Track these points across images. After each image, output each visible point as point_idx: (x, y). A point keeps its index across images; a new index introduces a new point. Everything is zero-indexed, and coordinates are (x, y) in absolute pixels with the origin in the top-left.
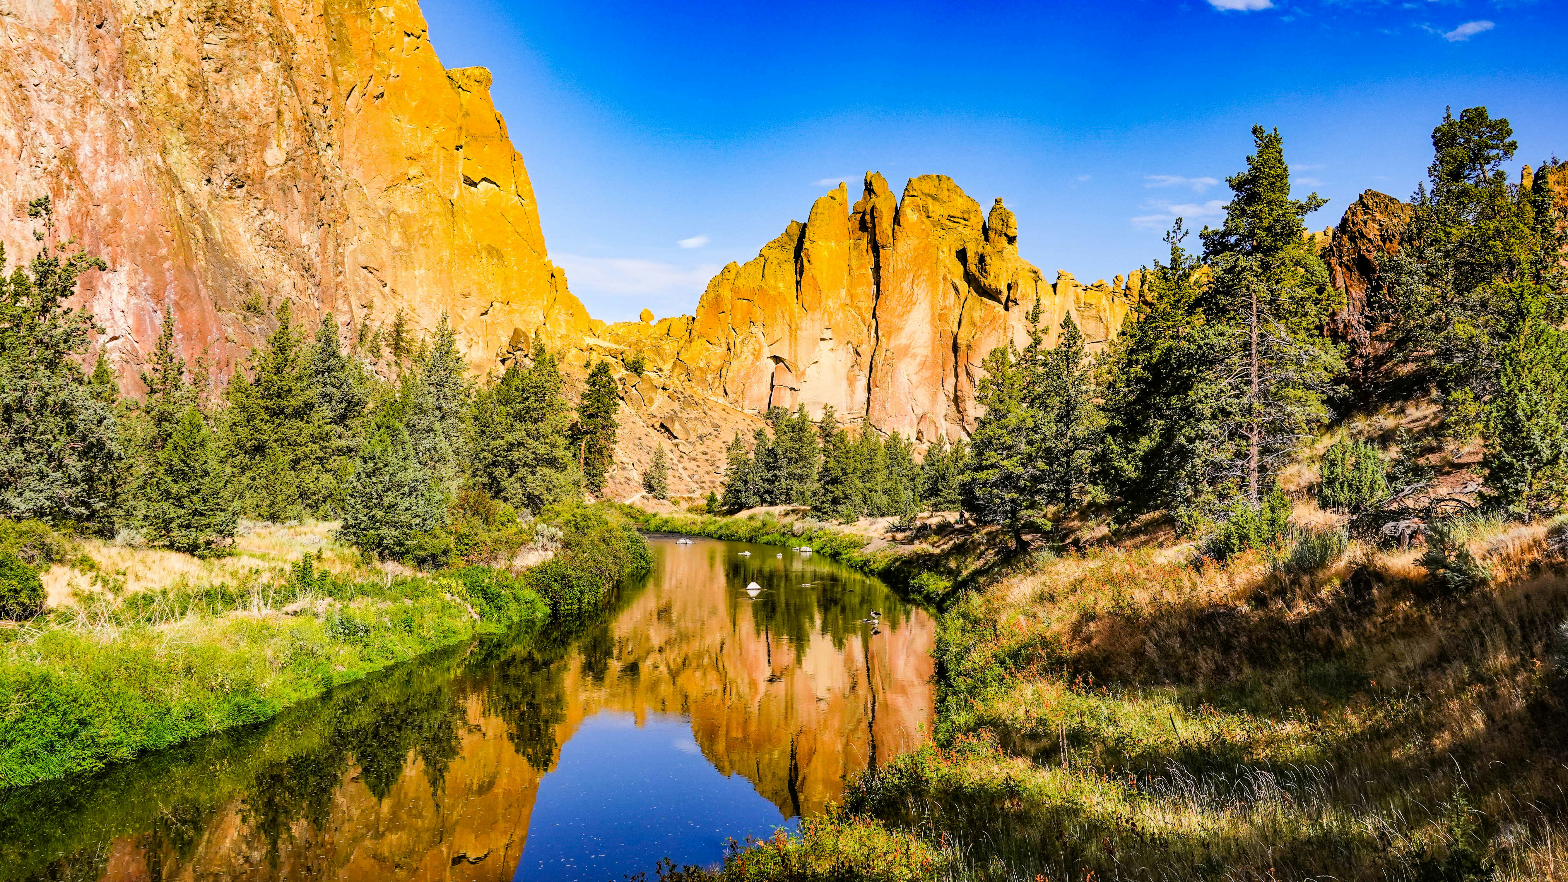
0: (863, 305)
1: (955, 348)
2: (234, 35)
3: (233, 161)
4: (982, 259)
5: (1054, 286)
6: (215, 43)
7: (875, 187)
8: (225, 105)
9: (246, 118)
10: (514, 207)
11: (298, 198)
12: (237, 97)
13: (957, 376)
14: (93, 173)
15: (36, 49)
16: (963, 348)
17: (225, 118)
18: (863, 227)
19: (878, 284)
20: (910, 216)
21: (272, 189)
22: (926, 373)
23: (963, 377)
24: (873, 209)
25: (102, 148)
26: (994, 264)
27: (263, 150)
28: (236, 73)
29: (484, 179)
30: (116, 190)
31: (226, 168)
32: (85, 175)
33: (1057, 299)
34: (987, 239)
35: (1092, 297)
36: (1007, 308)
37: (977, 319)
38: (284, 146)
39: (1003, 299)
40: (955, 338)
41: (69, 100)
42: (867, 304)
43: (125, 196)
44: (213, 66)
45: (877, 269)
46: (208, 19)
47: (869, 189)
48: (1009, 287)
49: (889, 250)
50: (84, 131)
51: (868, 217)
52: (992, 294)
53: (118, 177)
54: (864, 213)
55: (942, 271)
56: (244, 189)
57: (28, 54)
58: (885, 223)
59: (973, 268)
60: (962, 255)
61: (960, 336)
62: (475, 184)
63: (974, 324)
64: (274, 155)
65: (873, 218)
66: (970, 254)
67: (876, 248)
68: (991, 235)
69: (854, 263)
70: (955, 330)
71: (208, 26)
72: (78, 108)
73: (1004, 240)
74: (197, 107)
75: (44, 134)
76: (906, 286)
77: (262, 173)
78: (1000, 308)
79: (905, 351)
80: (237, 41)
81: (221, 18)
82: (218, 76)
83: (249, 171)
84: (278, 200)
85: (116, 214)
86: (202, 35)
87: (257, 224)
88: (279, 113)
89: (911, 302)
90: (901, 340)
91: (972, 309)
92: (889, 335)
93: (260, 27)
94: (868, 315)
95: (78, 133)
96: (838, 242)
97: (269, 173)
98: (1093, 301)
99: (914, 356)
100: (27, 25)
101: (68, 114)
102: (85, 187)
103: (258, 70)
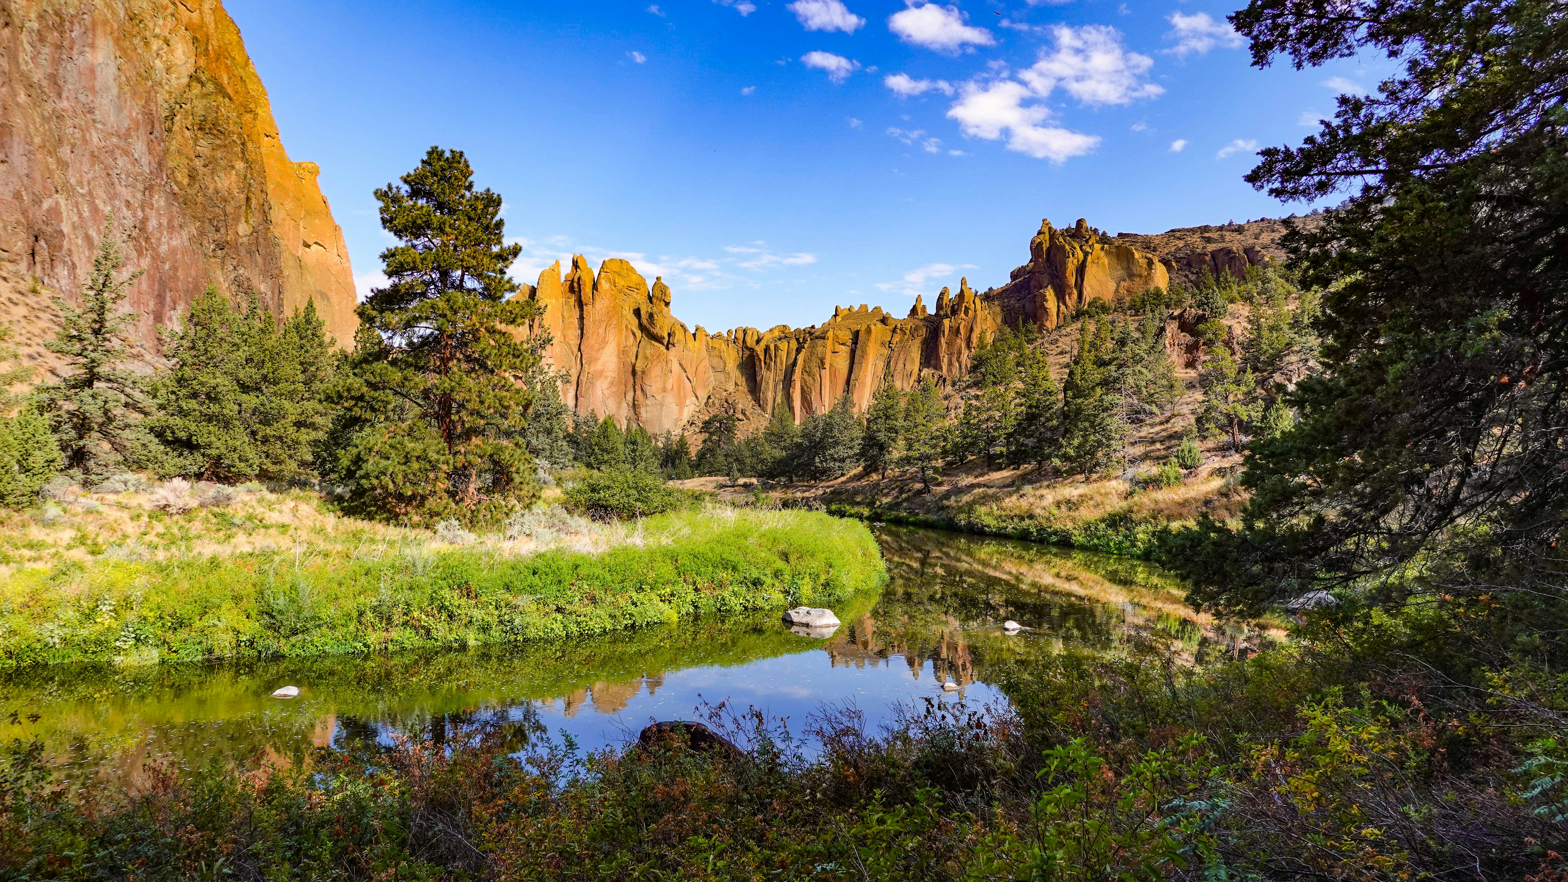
0: (572, 342)
1: (634, 373)
2: (218, 142)
3: (218, 230)
4: (651, 316)
5: (694, 335)
6: (204, 146)
7: (580, 264)
8: (211, 191)
9: (226, 201)
10: (336, 264)
11: (260, 260)
12: (219, 185)
13: (635, 391)
14: (159, 239)
15: (118, 148)
16: (639, 373)
17: (212, 199)
18: (572, 289)
19: (582, 329)
20: (604, 285)
21: (243, 252)
22: (614, 389)
23: (639, 392)
24: (579, 278)
25: (164, 221)
26: (658, 320)
27: (237, 225)
28: (218, 168)
29: (316, 243)
30: (173, 251)
31: (213, 235)
32: (153, 241)
33: (696, 344)
34: (651, 302)
35: (716, 343)
36: (667, 348)
37: (648, 355)
38: (251, 222)
39: (665, 342)
40: (634, 366)
41: (140, 187)
42: (575, 342)
43: (179, 256)
44: (202, 162)
45: (581, 318)
46: (200, 129)
47: (575, 264)
48: (669, 335)
49: (590, 307)
50: (152, 209)
51: (575, 284)
52: (658, 339)
53: (174, 243)
54: (573, 281)
55: (625, 322)
56: (224, 252)
57: (112, 152)
58: (587, 289)
59: (645, 322)
60: (637, 312)
61: (638, 365)
62: (309, 246)
63: (647, 358)
64: (243, 229)
65: (579, 285)
66: (643, 312)
67: (581, 305)
68: (654, 300)
69: (565, 314)
70: (633, 361)
71: (200, 134)
72: (147, 193)
73: (663, 304)
74: (194, 192)
75: (125, 210)
76: (601, 331)
77: (236, 240)
78: (663, 348)
79: (600, 374)
80: (220, 146)
81: (210, 129)
82: (206, 170)
83: (229, 238)
84: (247, 261)
85: (174, 268)
86: (196, 140)
87: (232, 276)
88: (248, 199)
89: (604, 343)
90: (598, 366)
91: (645, 348)
92: (590, 363)
93: (235, 137)
94: (576, 350)
95: (147, 210)
96: (556, 299)
97: (240, 241)
98: (717, 346)
99: (607, 377)
100: (110, 130)
101: (139, 195)
102: (154, 249)
103: (233, 167)
